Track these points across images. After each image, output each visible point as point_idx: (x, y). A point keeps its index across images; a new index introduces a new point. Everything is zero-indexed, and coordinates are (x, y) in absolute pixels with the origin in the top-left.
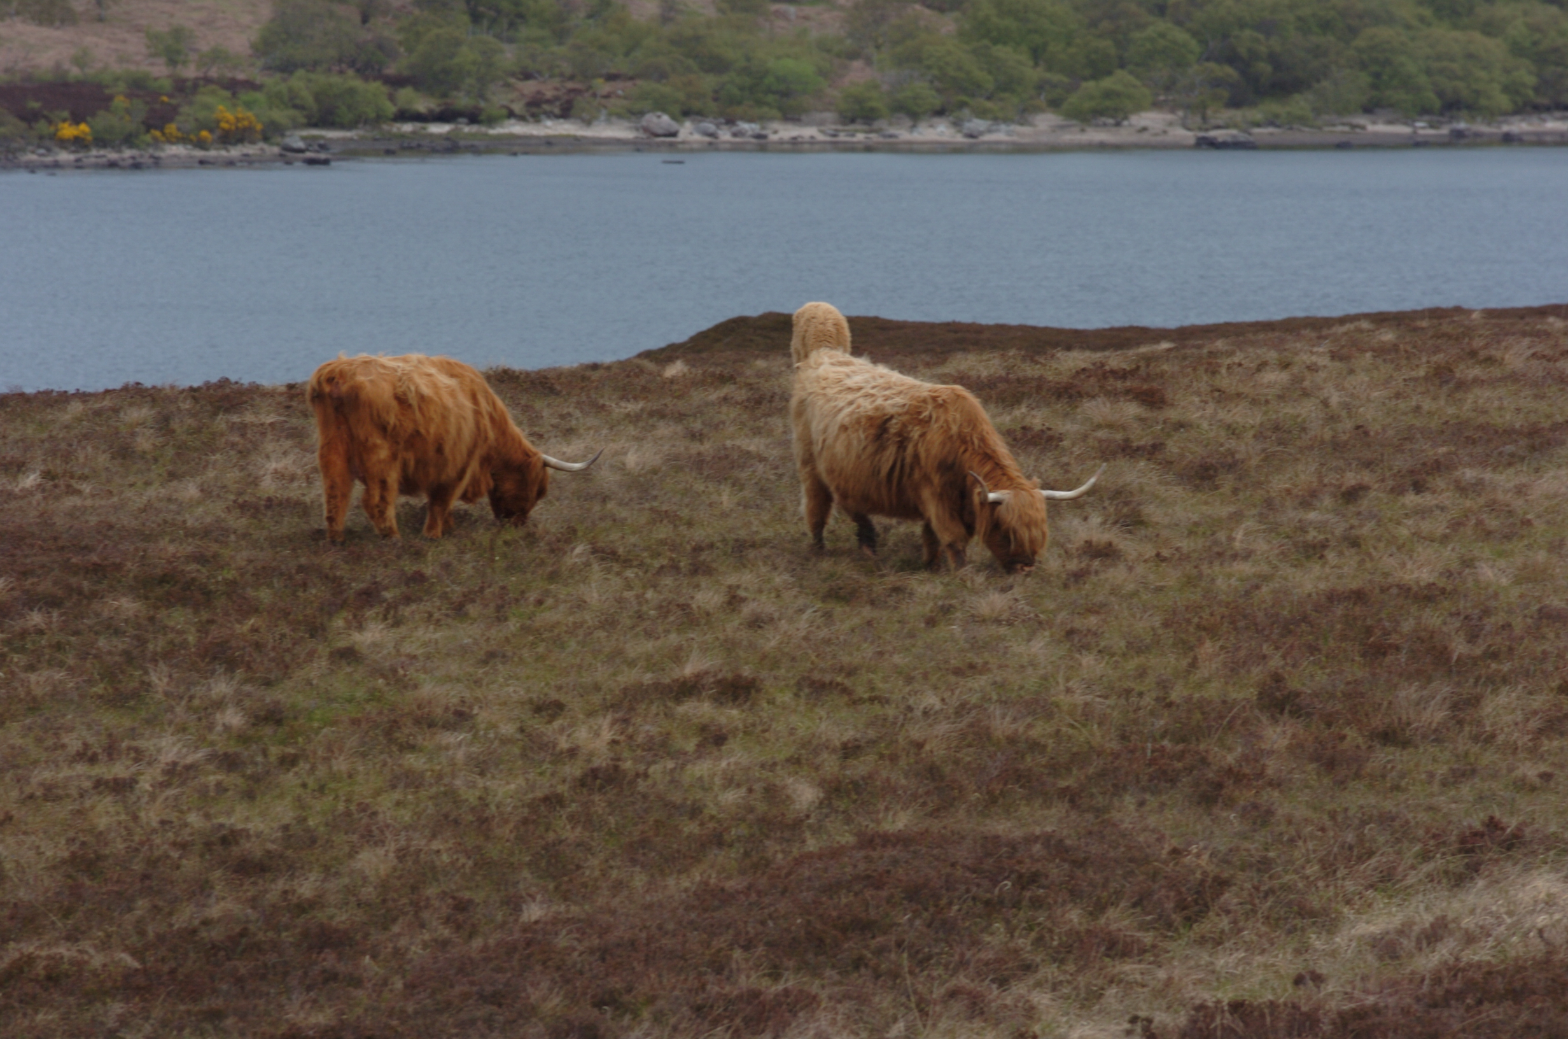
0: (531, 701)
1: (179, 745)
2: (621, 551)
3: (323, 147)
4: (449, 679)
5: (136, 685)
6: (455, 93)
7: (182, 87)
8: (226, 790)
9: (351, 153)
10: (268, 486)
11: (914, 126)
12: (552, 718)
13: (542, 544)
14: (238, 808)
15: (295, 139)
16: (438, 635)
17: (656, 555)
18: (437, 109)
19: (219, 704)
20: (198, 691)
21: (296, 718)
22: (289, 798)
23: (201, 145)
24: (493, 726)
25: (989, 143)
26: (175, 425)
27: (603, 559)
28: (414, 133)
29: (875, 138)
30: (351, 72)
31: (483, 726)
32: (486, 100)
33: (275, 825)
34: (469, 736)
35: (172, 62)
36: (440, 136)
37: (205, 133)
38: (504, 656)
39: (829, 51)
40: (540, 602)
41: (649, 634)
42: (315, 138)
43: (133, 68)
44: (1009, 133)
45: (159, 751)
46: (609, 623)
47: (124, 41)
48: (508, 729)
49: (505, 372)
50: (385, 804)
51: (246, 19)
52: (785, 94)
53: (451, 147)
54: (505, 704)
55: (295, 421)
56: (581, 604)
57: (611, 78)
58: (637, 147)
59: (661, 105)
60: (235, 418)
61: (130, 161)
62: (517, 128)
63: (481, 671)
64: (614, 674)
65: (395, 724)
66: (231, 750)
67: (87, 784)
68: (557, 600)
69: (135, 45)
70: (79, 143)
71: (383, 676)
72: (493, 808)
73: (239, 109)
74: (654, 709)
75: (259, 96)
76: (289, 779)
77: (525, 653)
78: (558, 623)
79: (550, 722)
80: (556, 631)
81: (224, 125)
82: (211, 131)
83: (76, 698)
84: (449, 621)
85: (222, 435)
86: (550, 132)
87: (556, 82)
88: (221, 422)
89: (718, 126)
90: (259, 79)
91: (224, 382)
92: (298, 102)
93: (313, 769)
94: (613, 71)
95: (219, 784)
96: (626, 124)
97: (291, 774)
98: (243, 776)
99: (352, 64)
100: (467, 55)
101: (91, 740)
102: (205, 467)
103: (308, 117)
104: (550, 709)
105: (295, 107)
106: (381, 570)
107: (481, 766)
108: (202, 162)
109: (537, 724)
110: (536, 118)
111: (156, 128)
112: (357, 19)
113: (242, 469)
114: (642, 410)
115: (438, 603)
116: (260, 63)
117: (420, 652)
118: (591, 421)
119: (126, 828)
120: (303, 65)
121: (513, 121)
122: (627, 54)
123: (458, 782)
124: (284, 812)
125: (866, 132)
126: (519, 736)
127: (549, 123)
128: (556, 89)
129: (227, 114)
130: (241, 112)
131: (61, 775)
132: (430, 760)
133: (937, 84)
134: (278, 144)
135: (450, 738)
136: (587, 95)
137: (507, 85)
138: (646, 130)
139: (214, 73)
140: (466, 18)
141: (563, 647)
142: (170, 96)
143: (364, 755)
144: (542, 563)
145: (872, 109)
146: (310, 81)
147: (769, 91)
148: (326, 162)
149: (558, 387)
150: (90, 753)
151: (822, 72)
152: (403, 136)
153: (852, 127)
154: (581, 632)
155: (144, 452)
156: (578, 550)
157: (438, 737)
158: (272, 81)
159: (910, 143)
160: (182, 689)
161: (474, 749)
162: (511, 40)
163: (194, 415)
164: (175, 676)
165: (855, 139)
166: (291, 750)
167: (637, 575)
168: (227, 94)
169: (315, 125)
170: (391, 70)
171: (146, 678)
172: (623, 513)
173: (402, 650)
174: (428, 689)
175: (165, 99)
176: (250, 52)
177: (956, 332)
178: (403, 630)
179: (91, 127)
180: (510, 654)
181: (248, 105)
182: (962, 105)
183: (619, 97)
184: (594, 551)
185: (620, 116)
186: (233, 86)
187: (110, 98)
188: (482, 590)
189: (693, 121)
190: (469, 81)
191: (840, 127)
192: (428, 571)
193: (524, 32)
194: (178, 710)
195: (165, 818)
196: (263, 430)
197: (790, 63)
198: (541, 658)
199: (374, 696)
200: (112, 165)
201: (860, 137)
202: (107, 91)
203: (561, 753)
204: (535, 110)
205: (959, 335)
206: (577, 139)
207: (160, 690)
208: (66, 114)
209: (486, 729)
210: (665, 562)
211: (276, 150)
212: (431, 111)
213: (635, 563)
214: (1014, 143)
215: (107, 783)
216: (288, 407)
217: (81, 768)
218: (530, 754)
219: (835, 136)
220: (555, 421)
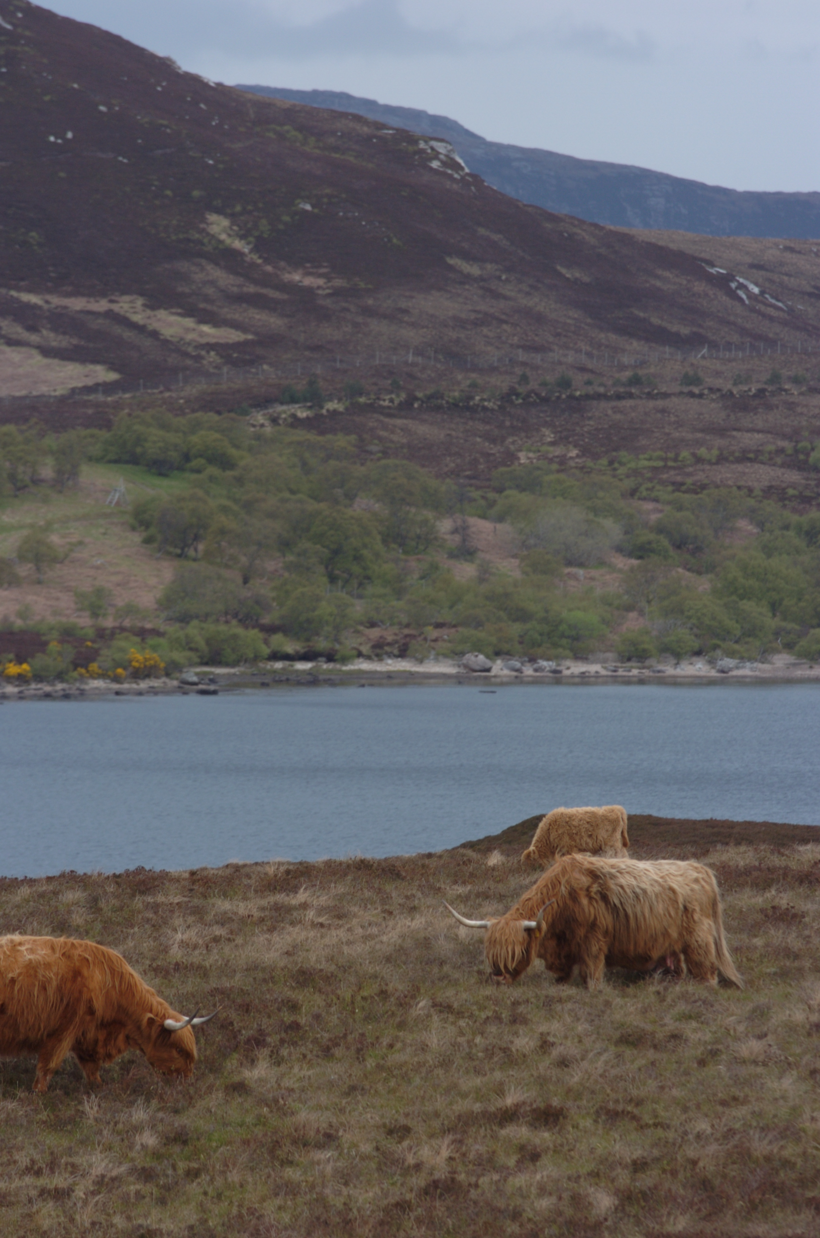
0: (384, 1125)
1: (106, 1161)
2: (455, 1005)
3: (212, 681)
4: (319, 1107)
5: (73, 1112)
6: (316, 638)
7: (102, 635)
8: (144, 1197)
9: (234, 686)
10: (176, 953)
11: (677, 664)
12: (401, 1140)
13: (392, 999)
14: (154, 1212)
15: (191, 675)
16: (310, 1072)
17: (482, 1008)
18: (302, 651)
19: (137, 1129)
20: (123, 1117)
21: (198, 1139)
22: (194, 1204)
23: (117, 679)
24: (355, 1145)
25: (736, 677)
26: (102, 904)
27: (441, 1012)
28: (283, 669)
29: (646, 672)
30: (234, 622)
31: (346, 1146)
32: (340, 643)
33: (183, 1226)
34: (336, 1154)
35: (95, 615)
36: (304, 671)
37: (120, 671)
38: (363, 1089)
39: (610, 605)
40: (391, 1046)
41: (478, 1072)
42: (205, 673)
43: (64, 620)
44: (752, 669)
45: (90, 1166)
46: (445, 1063)
47: (58, 599)
48: (366, 1148)
49: (362, 861)
50: (270, 1208)
51: (153, 581)
52: (576, 638)
53: (313, 681)
54: (364, 1127)
55: (196, 901)
56: (424, 1048)
57: (439, 626)
58: (459, 680)
59: (478, 647)
60: (150, 899)
61: (61, 693)
62: (365, 666)
63: (344, 1101)
64: (451, 1104)
65: (277, 1144)
66: (147, 1165)
67: (34, 1193)
68: (405, 1045)
69: (66, 602)
70: (21, 679)
71: (267, 1105)
72: (355, 1211)
73: (147, 651)
74: (482, 1131)
75: (161, 640)
76: (193, 1188)
77: (380, 1087)
78: (406, 1062)
79: (400, 1142)
80: (404, 1069)
81: (135, 664)
82: (125, 668)
83: (25, 1123)
84: (320, 1060)
85: (139, 912)
86: (391, 668)
87: (395, 629)
88: (138, 902)
89: (523, 664)
90: (162, 628)
91: (140, 870)
92: (192, 645)
93: (212, 1180)
94: (440, 620)
95: (137, 1193)
96: (450, 662)
97: (195, 1184)
98: (157, 1186)
99: (235, 615)
100: (325, 609)
101: (37, 1157)
102: (125, 938)
103: (201, 657)
104: (399, 1132)
105: (191, 649)
106: (265, 1020)
107: (345, 1178)
108: (117, 693)
109: (390, 1145)
110: (380, 658)
111: (82, 666)
112: (240, 580)
113: (155, 939)
114: (470, 892)
115: (311, 1046)
116: (163, 615)
117: (296, 1085)
118: (430, 901)
119: (65, 1228)
120: (197, 617)
121: (361, 660)
122: (451, 607)
123: (327, 1191)
124: (189, 1215)
125: (640, 668)
126: (375, 1154)
127: (390, 661)
128: (396, 634)
129: (137, 655)
130: (148, 654)
131: (13, 1186)
132: (305, 1172)
133: (695, 630)
134: (177, 679)
135: (322, 1155)
136: (419, 639)
137: (357, 632)
138: (466, 666)
139: (127, 623)
140: (325, 579)
141: (409, 1082)
142: (93, 641)
143: (252, 1169)
144: (393, 1014)
145: (644, 650)
146: (202, 629)
147: (563, 636)
148: (214, 693)
149: (404, 874)
150: (36, 1168)
151: (604, 621)
152: (275, 672)
153: (628, 664)
154: (424, 1070)
155: (78, 926)
156: (421, 1004)
157: (312, 1154)
158: (172, 629)
159: (674, 677)
160: (109, 1116)
161: (339, 1164)
162: (360, 597)
163: (117, 897)
164: (103, 1105)
165: (631, 674)
166: (195, 1165)
167: (468, 1024)
168: (137, 639)
169: (206, 664)
170: (266, 620)
171: (80, 1108)
172: (456, 975)
173: (282, 1085)
174: (304, 1116)
175: (89, 644)
176: (156, 606)
177: (713, 827)
178: (283, 1068)
179: (31, 666)
180: (367, 1087)
181: (154, 648)
182: (715, 647)
183: (444, 640)
184: (434, 1005)
185: (445, 656)
186: (142, 634)
187: (46, 643)
188: (345, 1035)
189: (503, 660)
190: (328, 629)
191: (619, 664)
192: (303, 1021)
193: (370, 590)
194: (105, 1132)
195: (95, 1219)
196: (172, 909)
197: (580, 614)
198: (392, 1091)
199: (261, 1121)
200: (48, 696)
201: (635, 672)
202: (44, 638)
203: (409, 1167)
204: (378, 651)
205: (716, 830)
206: (411, 674)
207: (91, 1117)
208: (11, 656)
209: (349, 1148)
210: (490, 1014)
211: (175, 683)
212: (297, 652)
213: (466, 1015)
214: (756, 677)
215: (49, 1192)
216: (191, 890)
217: (28, 1180)
218: (384, 1168)
219: (615, 671)
220: (401, 901)
